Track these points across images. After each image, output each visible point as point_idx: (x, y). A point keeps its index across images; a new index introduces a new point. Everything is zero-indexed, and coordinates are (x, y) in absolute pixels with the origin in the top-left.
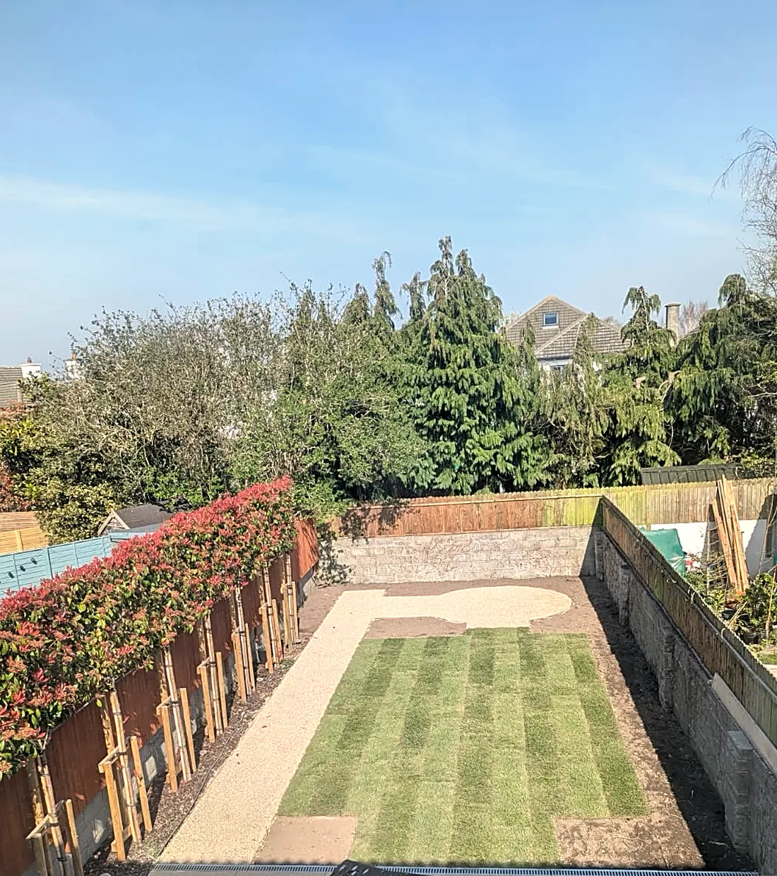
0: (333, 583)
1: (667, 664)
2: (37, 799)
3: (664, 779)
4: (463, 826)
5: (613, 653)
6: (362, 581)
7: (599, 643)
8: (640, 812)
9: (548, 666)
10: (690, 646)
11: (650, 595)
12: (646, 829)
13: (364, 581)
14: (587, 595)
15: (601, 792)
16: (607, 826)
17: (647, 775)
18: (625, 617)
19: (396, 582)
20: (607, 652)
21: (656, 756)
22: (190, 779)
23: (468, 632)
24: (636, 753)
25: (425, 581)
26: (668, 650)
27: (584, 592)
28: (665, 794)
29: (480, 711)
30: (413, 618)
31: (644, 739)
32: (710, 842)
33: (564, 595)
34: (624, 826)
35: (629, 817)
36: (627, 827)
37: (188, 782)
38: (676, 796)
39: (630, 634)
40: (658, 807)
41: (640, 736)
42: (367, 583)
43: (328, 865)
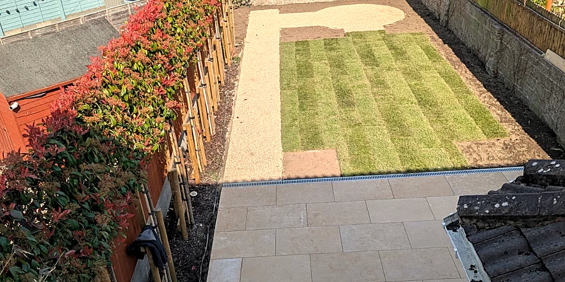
0: (240, 5)
1: (497, 48)
2: (167, 147)
3: (509, 115)
4: (402, 149)
5: (445, 43)
6: (260, 4)
7: (433, 38)
8: (503, 135)
9: (409, 53)
10: (518, 35)
11: (473, 4)
12: (511, 144)
13: (262, 4)
14: (412, 8)
15: (476, 125)
16: (487, 144)
17: (498, 114)
18: (445, 20)
19: (283, 4)
20: (441, 43)
21: (498, 103)
22: (215, 133)
23: (347, 34)
24: (486, 102)
25: (302, 3)
26: (499, 38)
27: (409, 7)
28: (513, 124)
29: (379, 83)
30: (306, 27)
31: (486, 93)
32: (551, 149)
33: (398, 9)
34: (497, 143)
35: (498, 138)
36: (499, 144)
37: (214, 136)
38: (521, 125)
39: (450, 31)
40: (512, 132)
41: (484, 93)
42: (263, 5)
43: (333, 177)
